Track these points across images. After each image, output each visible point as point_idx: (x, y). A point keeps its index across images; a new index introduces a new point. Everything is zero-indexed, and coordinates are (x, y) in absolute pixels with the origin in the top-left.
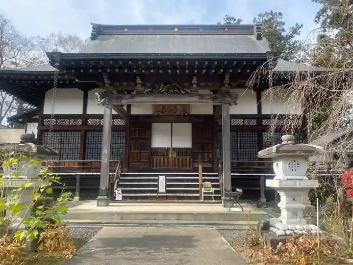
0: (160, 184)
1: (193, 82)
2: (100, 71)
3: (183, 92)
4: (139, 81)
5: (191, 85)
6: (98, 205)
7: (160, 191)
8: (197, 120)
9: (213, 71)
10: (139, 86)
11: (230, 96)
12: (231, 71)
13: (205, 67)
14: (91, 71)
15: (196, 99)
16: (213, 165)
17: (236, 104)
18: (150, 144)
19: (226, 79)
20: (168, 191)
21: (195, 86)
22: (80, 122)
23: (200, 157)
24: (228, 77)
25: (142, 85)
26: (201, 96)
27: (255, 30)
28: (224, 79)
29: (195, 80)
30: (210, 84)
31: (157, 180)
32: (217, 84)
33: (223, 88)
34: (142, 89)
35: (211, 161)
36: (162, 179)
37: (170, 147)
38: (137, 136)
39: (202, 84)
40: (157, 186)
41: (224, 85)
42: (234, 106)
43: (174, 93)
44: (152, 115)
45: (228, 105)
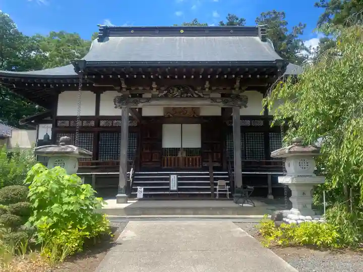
0: (171, 182)
1: (205, 86)
2: (119, 76)
3: (195, 96)
4: (154, 85)
5: (204, 89)
6: (118, 202)
7: (172, 189)
8: (205, 121)
9: (226, 76)
10: (155, 90)
11: (241, 100)
12: (242, 76)
13: (218, 73)
14: (111, 76)
15: (208, 102)
16: (222, 164)
17: (246, 107)
18: (161, 144)
19: (237, 84)
20: (179, 190)
21: (207, 90)
22: (93, 123)
23: (210, 156)
24: (239, 81)
25: (157, 90)
26: (213, 100)
27: (260, 32)
28: (235, 83)
29: (207, 85)
30: (221, 88)
31: (169, 179)
32: (228, 88)
33: (233, 92)
34: (157, 93)
35: (221, 161)
36: (174, 178)
37: (180, 147)
38: (149, 137)
39: (214, 88)
40: (168, 184)
41: (234, 89)
42: (244, 108)
43: (187, 97)
44: (163, 116)
45: (238, 108)
